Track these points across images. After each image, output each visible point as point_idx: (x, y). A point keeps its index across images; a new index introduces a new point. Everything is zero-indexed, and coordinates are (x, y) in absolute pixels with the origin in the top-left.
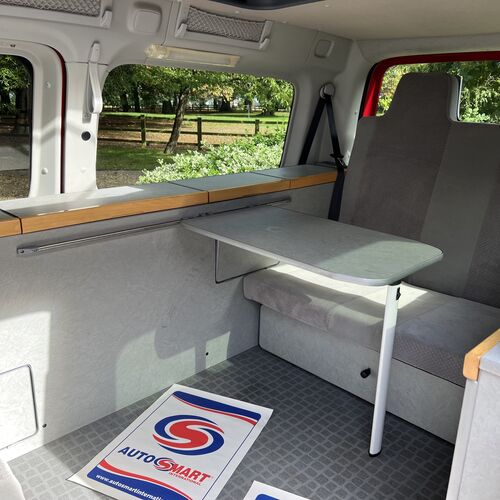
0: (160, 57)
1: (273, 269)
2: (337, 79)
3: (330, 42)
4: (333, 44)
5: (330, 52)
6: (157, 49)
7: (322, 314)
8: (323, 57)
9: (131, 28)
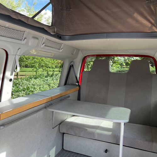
0: (35, 53)
1: (67, 120)
2: (74, 60)
3: (75, 50)
4: (75, 51)
5: (75, 52)
6: (35, 51)
7: (93, 134)
8: (73, 54)
9: (30, 44)
